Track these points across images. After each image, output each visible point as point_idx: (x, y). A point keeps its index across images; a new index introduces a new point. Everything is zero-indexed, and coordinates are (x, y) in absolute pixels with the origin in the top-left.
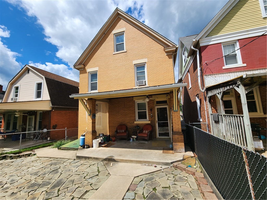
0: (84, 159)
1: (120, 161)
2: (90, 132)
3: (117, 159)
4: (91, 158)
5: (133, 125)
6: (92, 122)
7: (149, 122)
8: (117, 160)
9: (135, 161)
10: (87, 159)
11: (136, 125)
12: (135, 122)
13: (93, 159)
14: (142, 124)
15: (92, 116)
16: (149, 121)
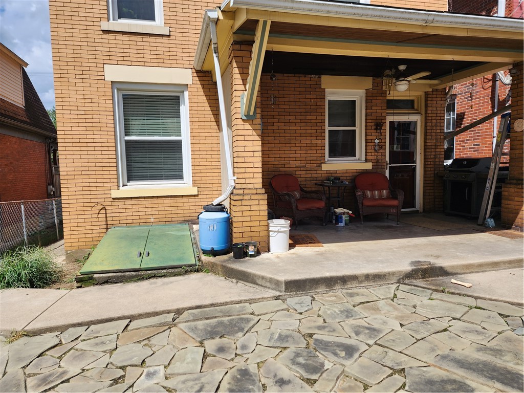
0: (322, 289)
1: (463, 272)
2: (255, 192)
3: (453, 267)
4: (354, 278)
5: (315, 175)
6: (260, 148)
7: (369, 166)
8: (450, 270)
9: (504, 263)
10: (338, 287)
11: (326, 175)
12: (325, 167)
13: (361, 282)
14: (347, 172)
15: (259, 121)
16: (366, 161)
